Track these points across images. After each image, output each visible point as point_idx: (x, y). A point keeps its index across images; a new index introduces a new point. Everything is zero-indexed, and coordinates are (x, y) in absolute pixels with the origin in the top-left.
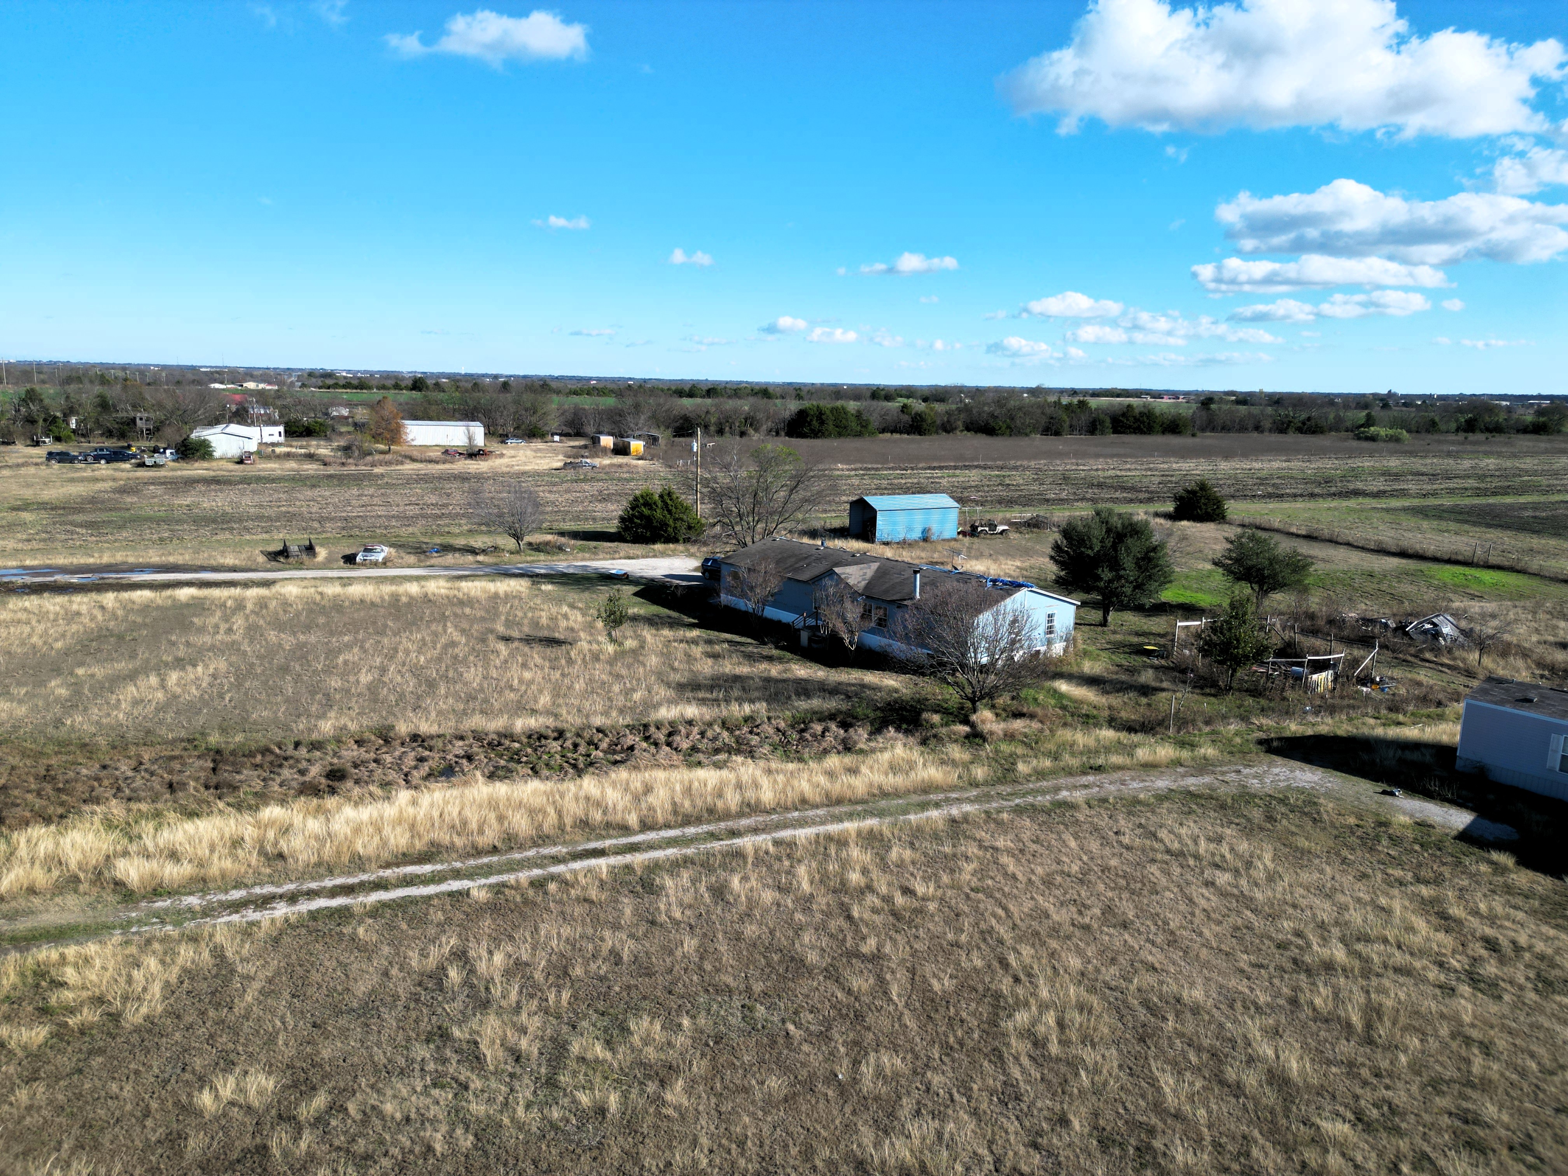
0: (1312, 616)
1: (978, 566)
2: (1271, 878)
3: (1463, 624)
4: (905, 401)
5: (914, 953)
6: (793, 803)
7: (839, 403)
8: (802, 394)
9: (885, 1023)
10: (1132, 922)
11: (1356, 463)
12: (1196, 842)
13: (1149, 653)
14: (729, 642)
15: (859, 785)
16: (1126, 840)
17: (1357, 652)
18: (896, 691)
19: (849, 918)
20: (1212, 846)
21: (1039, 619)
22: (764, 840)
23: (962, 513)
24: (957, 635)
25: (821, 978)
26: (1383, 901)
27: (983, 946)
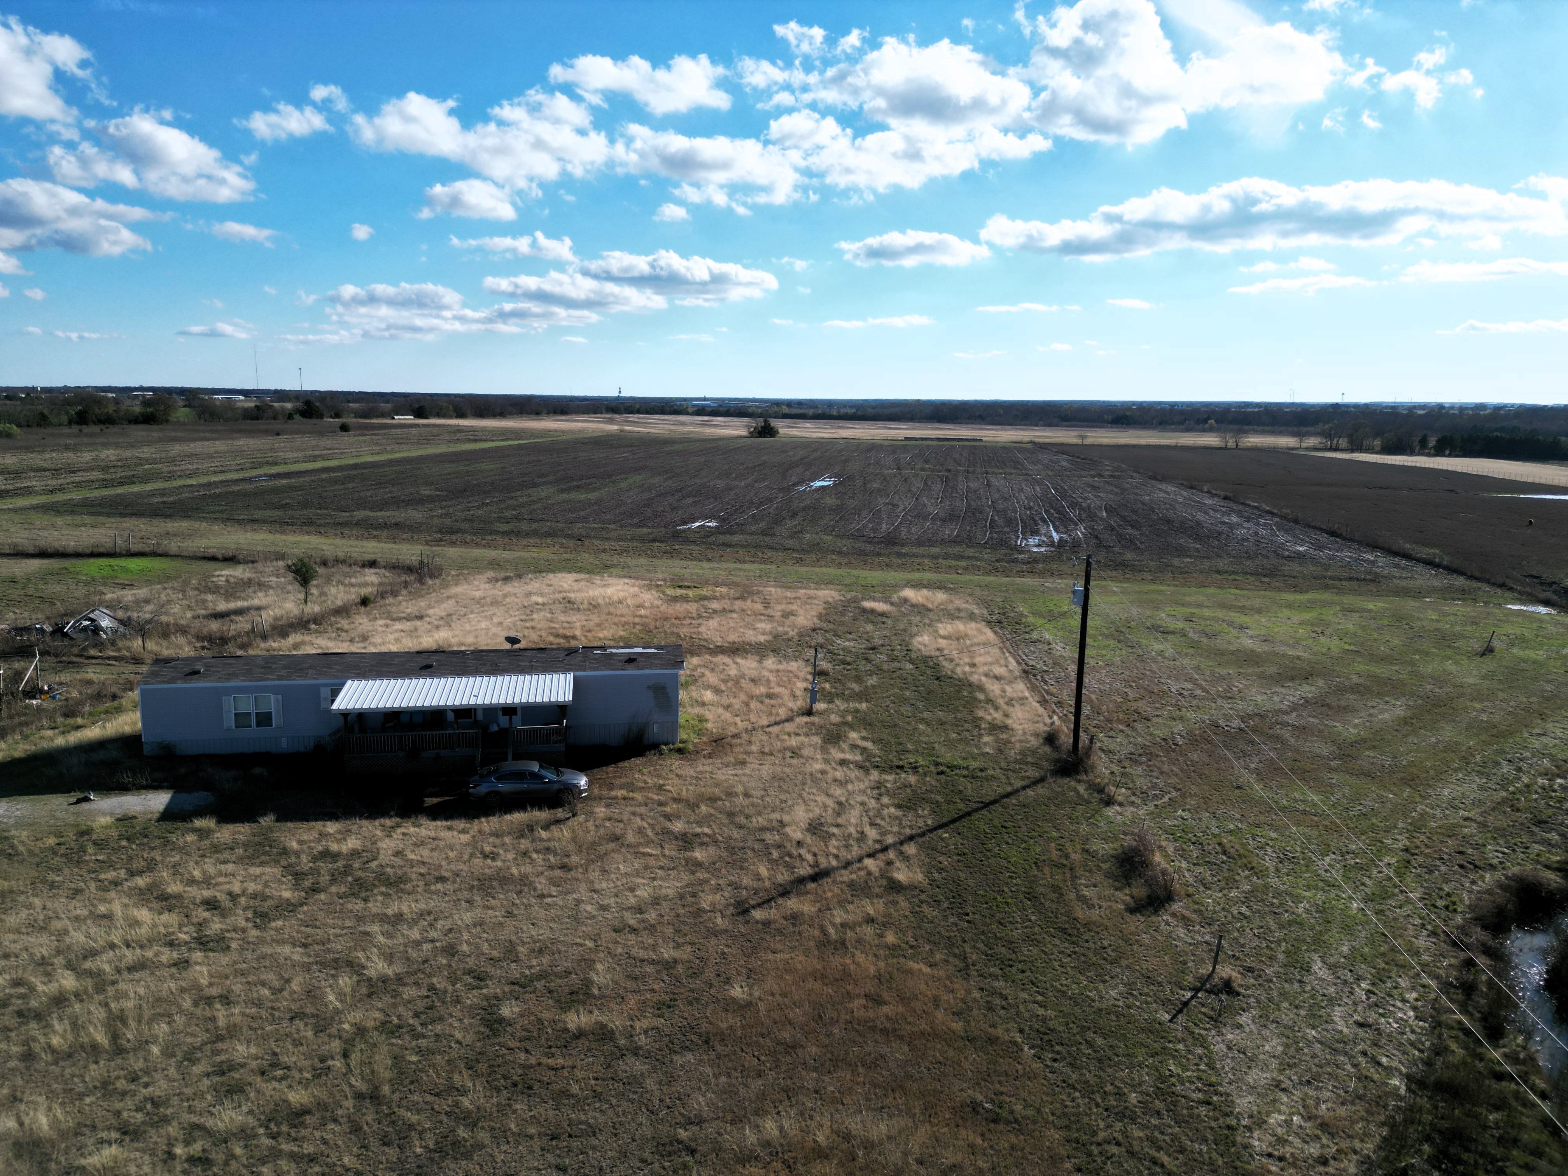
3: (120, 614)
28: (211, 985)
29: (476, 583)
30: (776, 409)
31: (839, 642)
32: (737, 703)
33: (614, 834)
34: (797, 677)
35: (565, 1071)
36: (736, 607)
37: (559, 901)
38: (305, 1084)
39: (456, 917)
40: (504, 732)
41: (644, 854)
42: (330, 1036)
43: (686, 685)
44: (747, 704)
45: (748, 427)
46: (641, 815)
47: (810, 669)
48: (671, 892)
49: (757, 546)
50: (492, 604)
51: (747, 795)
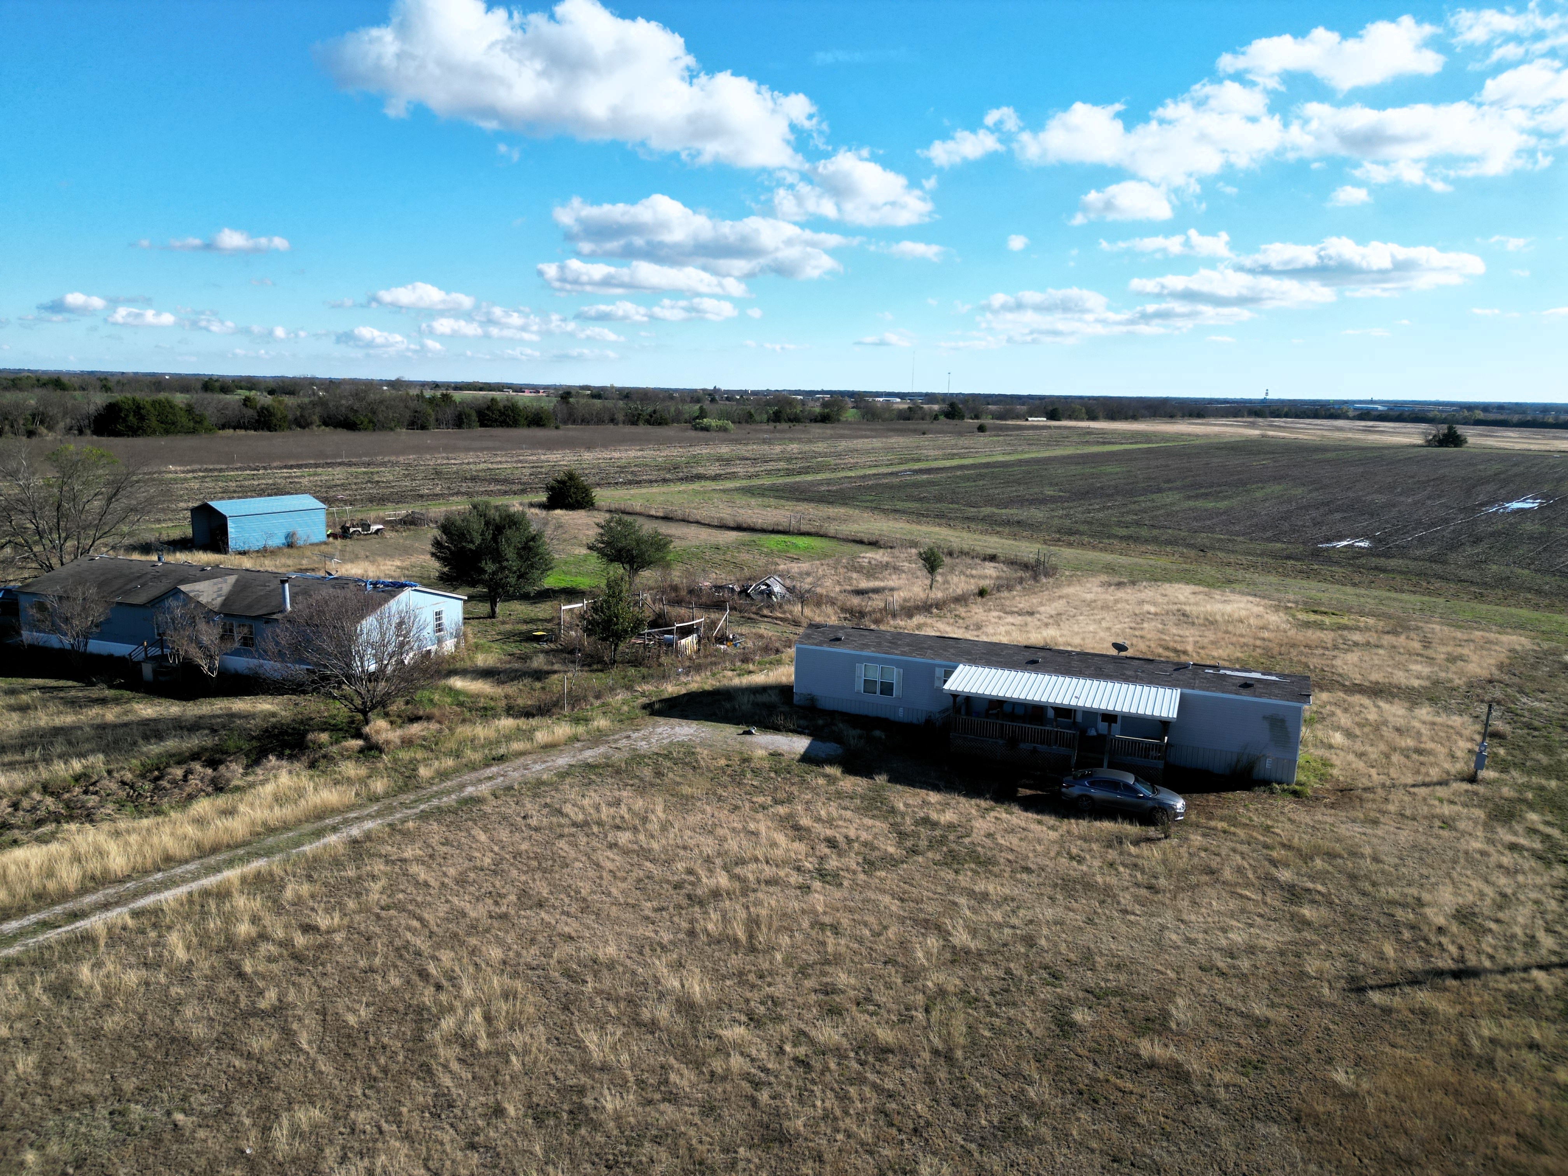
0: (675, 588)
1: (354, 570)
2: (665, 827)
3: (788, 583)
4: (247, 393)
5: (323, 991)
6: (154, 862)
7: (162, 396)
8: (109, 385)
9: (296, 1077)
10: (547, 899)
11: (696, 450)
12: (597, 808)
13: (538, 639)
14: (41, 688)
15: (238, 826)
16: (534, 822)
17: (714, 616)
18: (274, 715)
19: (241, 975)
20: (612, 810)
21: (427, 617)
22: (120, 915)
23: (329, 514)
24: (339, 645)
25: (212, 1051)
26: (752, 826)
27: (400, 963)
28: (825, 913)
29: (1089, 585)
30: (1466, 413)
31: (1524, 700)
32: (1374, 753)
33: (1209, 867)
34: (1461, 736)
35: (1133, 1097)
36: (1385, 643)
37: (1142, 920)
38: (893, 1026)
39: (1038, 910)
40: (1101, 738)
41: (1241, 896)
42: (915, 988)
43: (1310, 722)
44: (1387, 756)
45: (1425, 434)
46: (1242, 853)
47: (1479, 727)
48: (1270, 945)
49: (1422, 574)
50: (1102, 608)
51: (1376, 859)
